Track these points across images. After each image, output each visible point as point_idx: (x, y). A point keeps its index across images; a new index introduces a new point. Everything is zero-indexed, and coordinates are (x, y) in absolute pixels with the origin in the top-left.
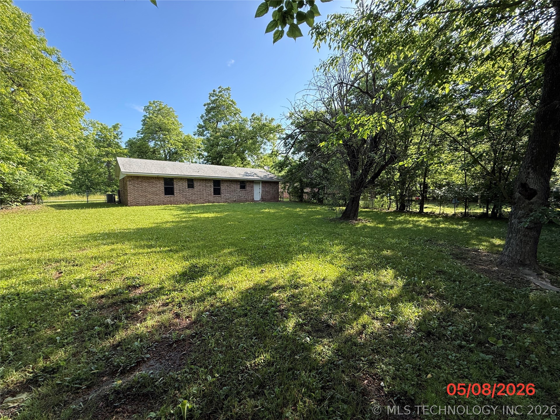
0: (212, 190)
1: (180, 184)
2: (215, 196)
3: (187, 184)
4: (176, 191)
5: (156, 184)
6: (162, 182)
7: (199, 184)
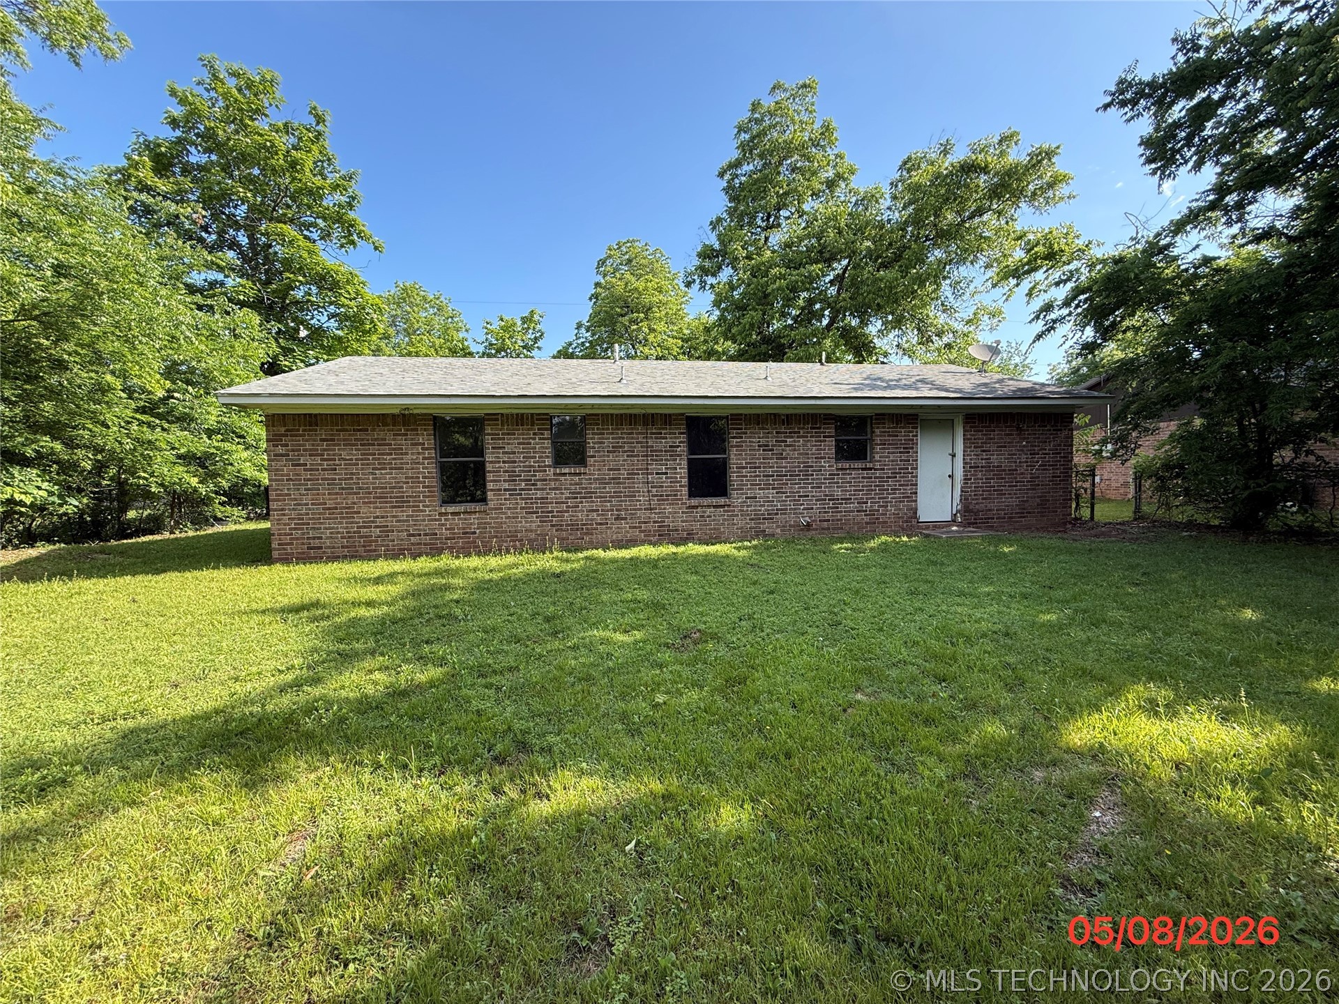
0: (682, 471)
1: (513, 444)
2: (694, 502)
3: (547, 443)
4: (494, 483)
5: (399, 451)
6: (426, 439)
7: (609, 442)
